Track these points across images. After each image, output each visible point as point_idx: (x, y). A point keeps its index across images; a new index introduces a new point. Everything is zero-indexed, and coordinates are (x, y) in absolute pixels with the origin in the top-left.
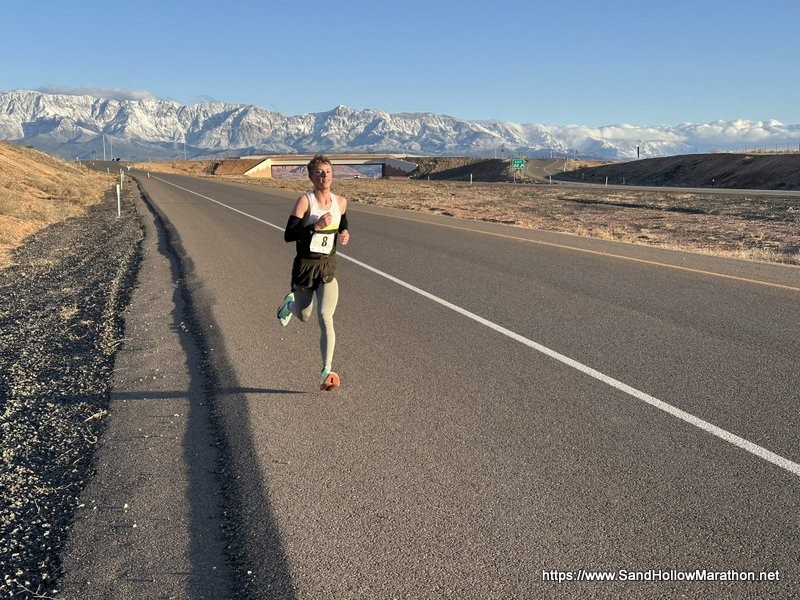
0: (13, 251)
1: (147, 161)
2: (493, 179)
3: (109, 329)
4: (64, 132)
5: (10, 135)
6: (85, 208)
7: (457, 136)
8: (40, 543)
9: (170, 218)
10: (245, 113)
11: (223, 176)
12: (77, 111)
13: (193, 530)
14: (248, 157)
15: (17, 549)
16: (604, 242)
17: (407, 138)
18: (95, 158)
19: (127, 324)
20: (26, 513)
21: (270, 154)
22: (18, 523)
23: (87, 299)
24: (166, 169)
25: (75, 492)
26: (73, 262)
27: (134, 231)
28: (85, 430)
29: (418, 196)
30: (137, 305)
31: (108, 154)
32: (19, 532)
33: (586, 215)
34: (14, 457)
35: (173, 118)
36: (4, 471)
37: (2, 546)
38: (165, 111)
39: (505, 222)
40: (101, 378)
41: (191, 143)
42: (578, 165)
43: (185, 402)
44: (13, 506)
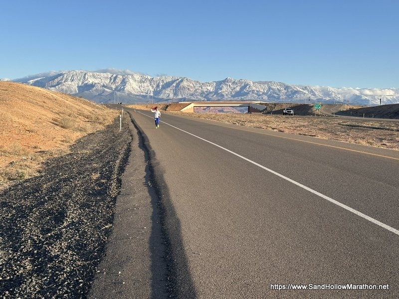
0: (71, 146)
1: (135, 104)
2: (304, 114)
3: (114, 185)
4: (97, 90)
5: (71, 91)
6: (105, 126)
7: (286, 93)
8: (78, 290)
9: (144, 131)
10: (182, 81)
11: (170, 111)
12: (103, 81)
13: (152, 286)
14: (183, 103)
15: (66, 292)
16: (363, 147)
17: (261, 93)
18: (110, 102)
19: (123, 182)
20: (71, 275)
21: (193, 101)
22: (67, 279)
23: (104, 169)
24: (143, 108)
25: (96, 264)
26: (98, 152)
27: (127, 137)
28: (101, 233)
29: (266, 122)
30: (128, 173)
31: (116, 100)
32: (68, 283)
33: (353, 133)
34: (67, 246)
35: (148, 83)
36: (62, 253)
37: (60, 290)
38: (144, 80)
39: (311, 136)
40: (110, 208)
41: (155, 95)
42: (349, 107)
43: (150, 221)
44: (66, 270)
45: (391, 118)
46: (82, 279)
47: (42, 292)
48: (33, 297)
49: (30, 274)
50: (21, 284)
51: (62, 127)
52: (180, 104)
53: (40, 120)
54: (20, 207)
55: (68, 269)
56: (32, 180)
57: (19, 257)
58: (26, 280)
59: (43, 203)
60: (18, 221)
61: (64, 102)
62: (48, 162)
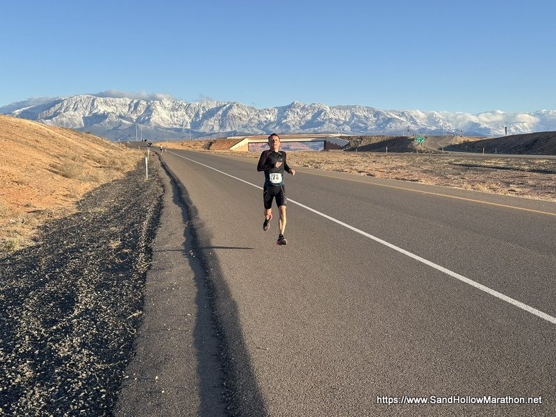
0: (78, 203)
1: (165, 141)
2: (402, 151)
3: (141, 255)
4: (110, 122)
5: (75, 125)
6: (124, 173)
7: (376, 121)
8: (99, 403)
9: (180, 179)
10: (230, 107)
11: (216, 150)
12: (119, 108)
13: (202, 395)
14: (233, 138)
15: (84, 407)
16: (484, 194)
17: (341, 122)
18: (131, 140)
19: (154, 252)
20: (89, 382)
21: (247, 135)
22: (84, 389)
23: (127, 235)
24: (178, 147)
25: (122, 367)
26: (117, 210)
27: (157, 189)
28: (128, 324)
29: (350, 163)
30: (160, 239)
31: (139, 136)
32: (85, 395)
33: (469, 175)
34: (81, 343)
35: (182, 112)
36: (74, 353)
37: (74, 404)
38: (177, 107)
39: (412, 180)
40: (137, 289)
41: (194, 128)
42: (462, 140)
43: (195, 305)
44: (80, 377)
45: (520, 153)
46: (104, 388)
47: (49, 407)
48: (37, 414)
49: (31, 383)
50: (19, 397)
51: (63, 176)
52: (228, 140)
53: (32, 167)
54: (9, 290)
56: (25, 252)
57: (13, 360)
58: (25, 392)
59: (42, 284)
60: (9, 310)
61: (65, 140)
62: (46, 226)
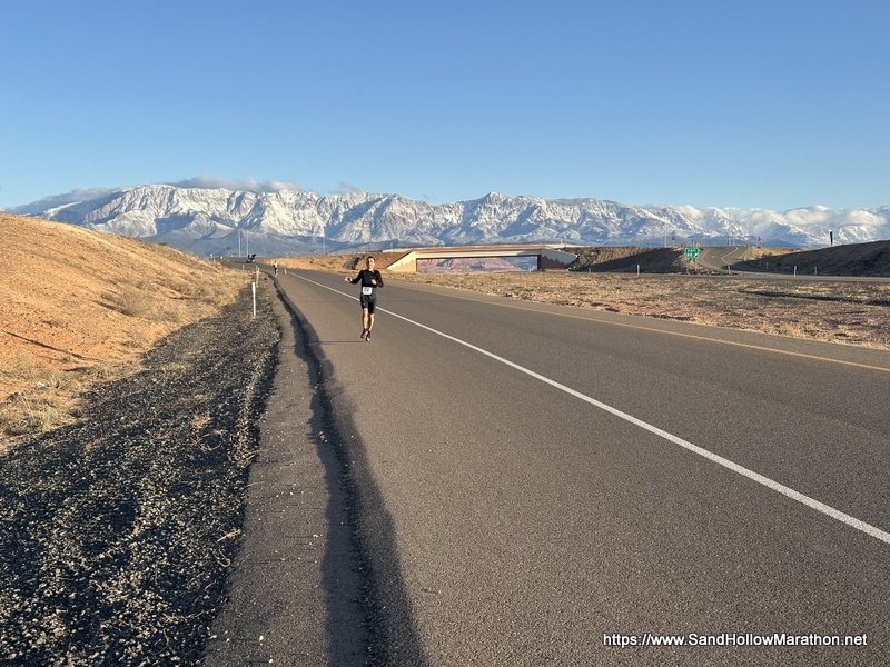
0: (144, 355)
1: (283, 256)
2: (662, 271)
3: (242, 440)
4: (199, 228)
5: (142, 232)
6: (219, 308)
7: (622, 223)
9: (307, 318)
10: (389, 202)
12: (212, 206)
14: (391, 251)
16: (794, 340)
17: (566, 226)
18: (230, 254)
19: (263, 434)
20: (154, 644)
21: (414, 247)
22: (145, 655)
23: (220, 406)
24: (304, 265)
25: (207, 621)
26: (206, 366)
27: (270, 332)
28: (218, 551)
29: (578, 290)
30: (272, 413)
31: (243, 249)
32: (146, 665)
33: (772, 309)
34: (142, 581)
35: (312, 210)
36: (131, 597)
38: (303, 203)
39: (678, 318)
40: (235, 494)
41: (330, 236)
42: (761, 253)
43: (325, 521)
44: (141, 636)
45: (855, 274)
46: (178, 655)
49: (62, 646)
51: (123, 313)
52: (385, 255)
53: (74, 298)
54: (32, 495)
55: (146, 633)
56: (60, 434)
57: (35, 608)
58: (53, 660)
59: (85, 486)
60: (31, 528)
61: (128, 257)
62: (93, 393)
